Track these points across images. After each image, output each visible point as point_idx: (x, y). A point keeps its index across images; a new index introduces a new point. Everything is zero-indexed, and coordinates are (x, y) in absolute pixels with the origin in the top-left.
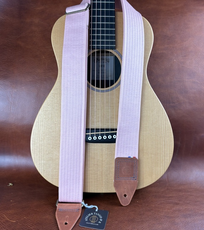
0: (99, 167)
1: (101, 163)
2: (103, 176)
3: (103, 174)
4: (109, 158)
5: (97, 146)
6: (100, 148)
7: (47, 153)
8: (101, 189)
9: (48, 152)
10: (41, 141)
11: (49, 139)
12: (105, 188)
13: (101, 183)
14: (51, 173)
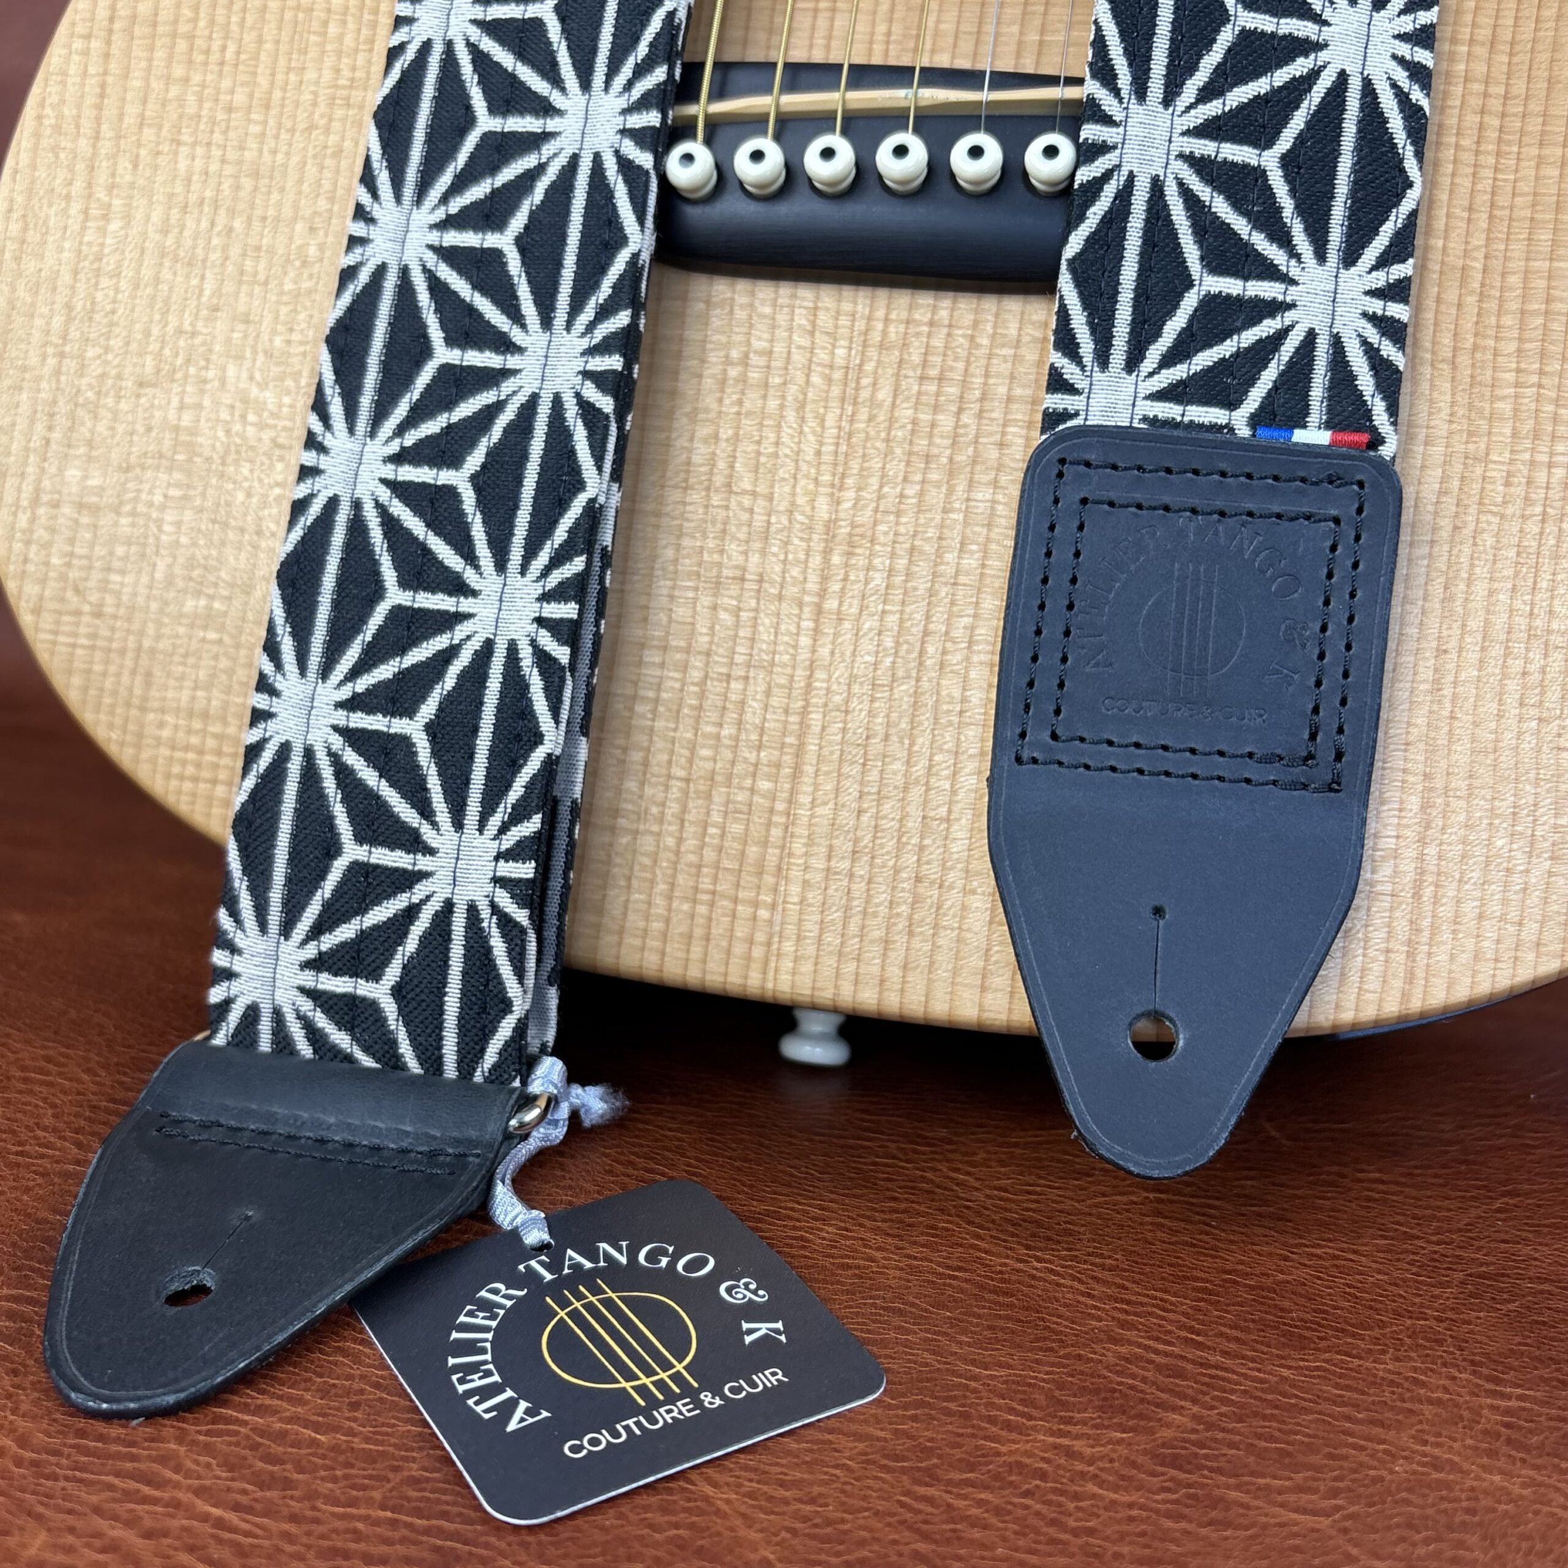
0: (766, 621)
1: (816, 561)
2: (811, 757)
3: (815, 718)
4: (935, 496)
5: (782, 318)
6: (822, 356)
7: (149, 362)
8: (760, 937)
9: (159, 354)
10: (106, 218)
11: (193, 198)
12: (811, 928)
13: (773, 854)
14: (142, 633)
